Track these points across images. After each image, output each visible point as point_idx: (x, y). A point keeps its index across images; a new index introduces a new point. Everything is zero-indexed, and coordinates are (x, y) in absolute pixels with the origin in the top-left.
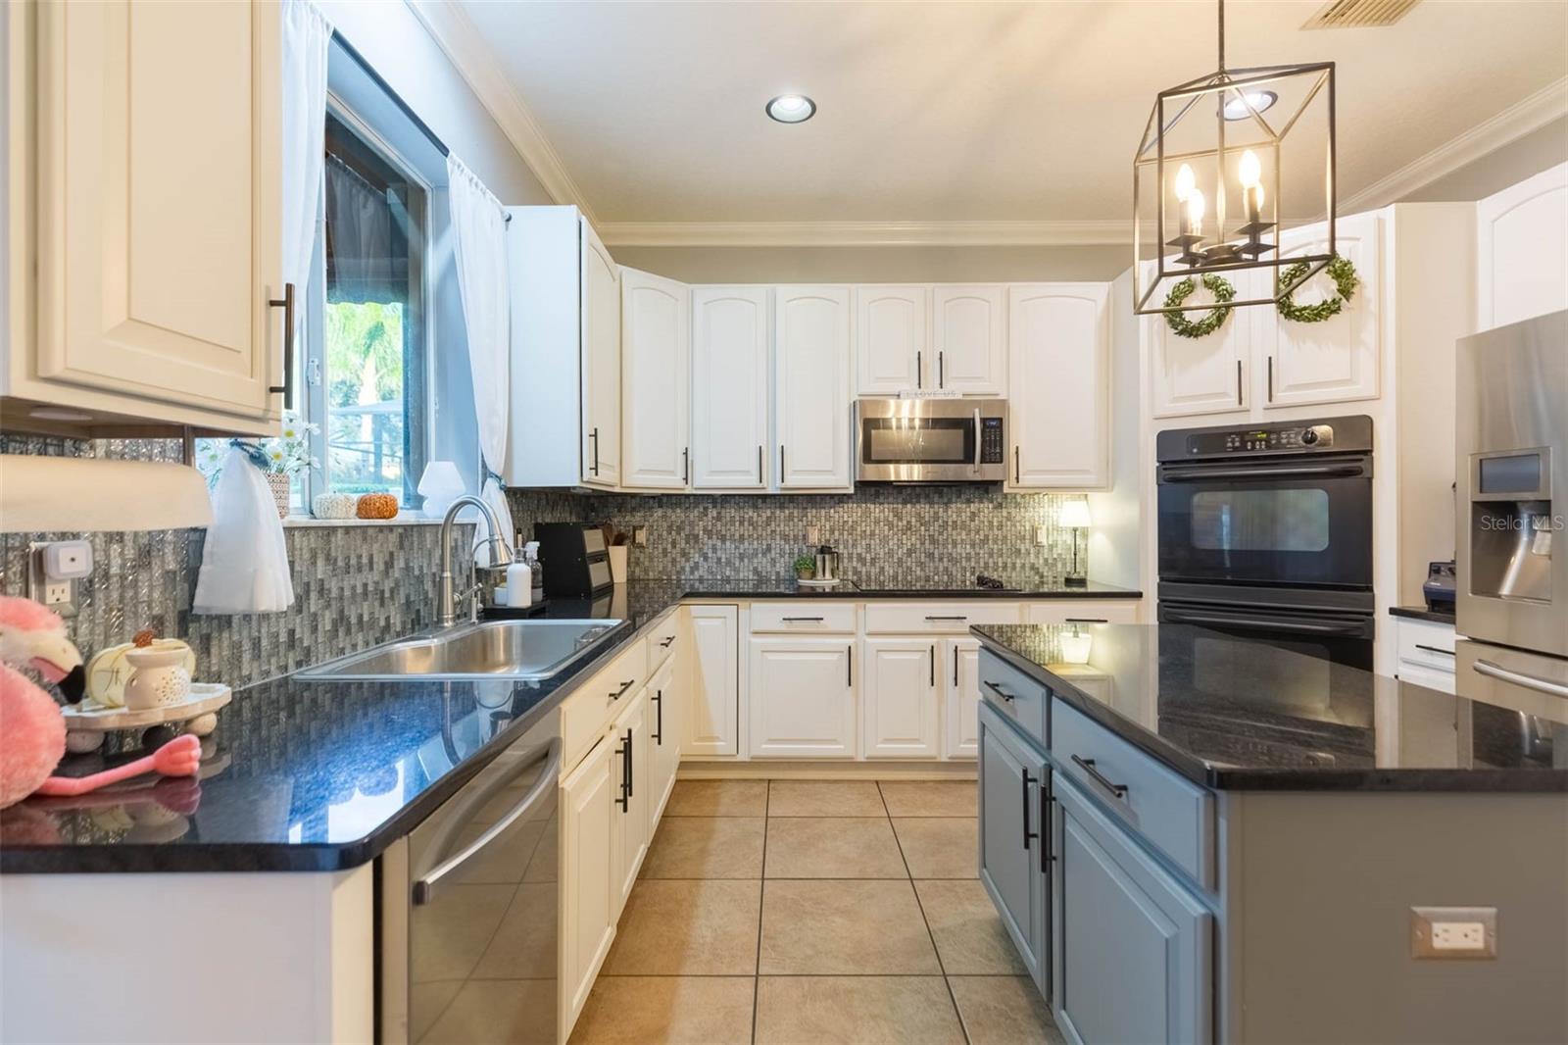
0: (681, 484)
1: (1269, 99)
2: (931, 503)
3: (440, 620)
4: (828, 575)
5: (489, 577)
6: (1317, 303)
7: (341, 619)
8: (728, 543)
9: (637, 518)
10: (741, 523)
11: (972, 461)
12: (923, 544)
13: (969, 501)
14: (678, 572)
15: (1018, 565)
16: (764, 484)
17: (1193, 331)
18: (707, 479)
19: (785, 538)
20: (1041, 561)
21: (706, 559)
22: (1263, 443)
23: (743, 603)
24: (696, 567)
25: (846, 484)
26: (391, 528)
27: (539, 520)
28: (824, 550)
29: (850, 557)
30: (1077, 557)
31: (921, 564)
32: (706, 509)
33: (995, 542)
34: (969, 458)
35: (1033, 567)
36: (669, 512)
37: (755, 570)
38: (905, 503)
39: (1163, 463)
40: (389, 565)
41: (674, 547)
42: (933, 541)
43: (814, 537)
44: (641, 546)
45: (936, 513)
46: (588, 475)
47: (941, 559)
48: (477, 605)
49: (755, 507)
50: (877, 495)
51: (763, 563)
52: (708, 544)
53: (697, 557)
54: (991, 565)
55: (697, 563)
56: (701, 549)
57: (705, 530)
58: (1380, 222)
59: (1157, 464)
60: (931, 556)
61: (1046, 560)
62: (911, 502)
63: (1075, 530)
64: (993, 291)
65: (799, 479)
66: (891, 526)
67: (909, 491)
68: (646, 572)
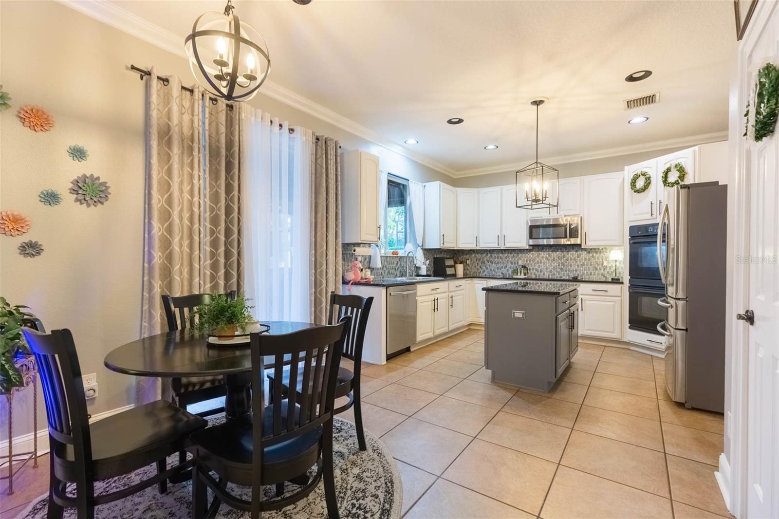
0: (475, 246)
1: (646, 119)
2: (562, 252)
3: (406, 275)
4: (522, 274)
5: (418, 268)
6: (673, 181)
7: (389, 272)
8: (494, 264)
9: (467, 257)
10: (498, 258)
11: (566, 238)
12: (559, 265)
13: (576, 251)
14: (479, 273)
15: (596, 274)
16: (500, 246)
17: (638, 191)
18: (482, 246)
19: (512, 263)
20: (606, 272)
21: (487, 269)
24: (484, 271)
25: (525, 246)
26: (397, 257)
27: (435, 256)
28: (524, 267)
29: (533, 269)
30: (617, 271)
31: (559, 273)
32: (487, 254)
33: (587, 265)
34: (566, 237)
35: (602, 274)
36: (476, 255)
37: (502, 273)
38: (552, 251)
39: (632, 237)
40: (397, 263)
41: (478, 265)
42: (563, 264)
43: (520, 263)
44: (469, 265)
45: (564, 255)
46: (442, 245)
47: (566, 271)
48: (414, 274)
49: (502, 253)
50: (543, 249)
51: (504, 270)
52: (488, 264)
53: (484, 268)
54: (585, 273)
55: (484, 270)
56: (486, 266)
57: (487, 260)
58: (695, 151)
59: (630, 237)
60: (562, 269)
61: (608, 272)
62: (555, 251)
63: (616, 261)
64: (576, 180)
65: (510, 245)
66: (547, 259)
67: (554, 247)
68: (470, 272)
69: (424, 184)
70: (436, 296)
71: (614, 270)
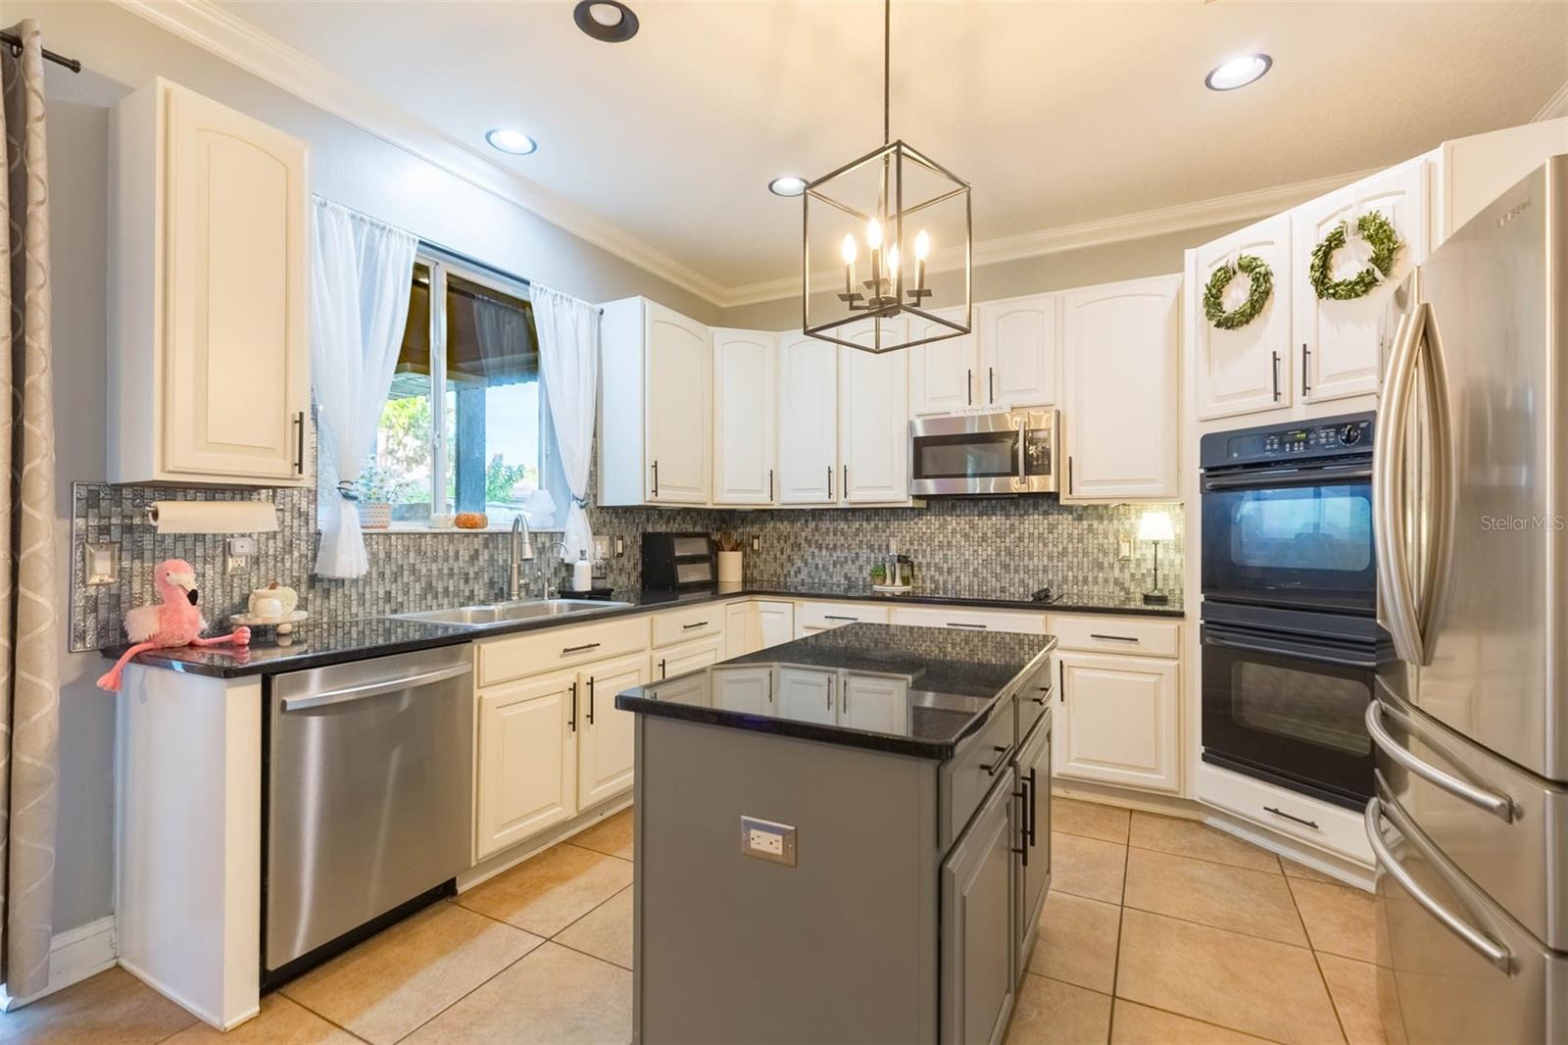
0: (768, 501)
1: (1262, 64)
2: (1007, 516)
4: (898, 581)
6: (1353, 277)
8: (824, 551)
9: (755, 529)
10: (835, 534)
11: (1018, 475)
12: (998, 555)
13: (1046, 513)
14: (785, 576)
15: (1100, 580)
16: (834, 499)
17: (1228, 323)
18: (788, 497)
19: (871, 548)
20: (1127, 575)
21: (806, 564)
22: (1302, 444)
23: (798, 601)
24: (798, 572)
25: (904, 498)
28: (903, 560)
29: (928, 565)
30: (1158, 572)
31: (997, 577)
32: (807, 521)
33: (1075, 554)
34: (1015, 472)
35: (1117, 582)
36: (778, 524)
37: (846, 576)
38: (980, 515)
39: (1209, 469)
40: (475, 555)
41: (782, 553)
42: (1009, 553)
43: (894, 551)
44: (757, 553)
45: (1012, 525)
46: (650, 496)
47: (1017, 571)
48: (551, 590)
49: (846, 519)
50: (954, 508)
51: (851, 569)
52: (808, 551)
53: (799, 563)
54: (1070, 578)
55: (799, 568)
56: (803, 556)
57: (806, 539)
58: (1430, 168)
59: (1202, 471)
60: (1006, 567)
61: (1133, 575)
62: (986, 515)
63: (1156, 544)
64: (1042, 303)
65: (862, 494)
66: (966, 536)
67: (985, 503)
68: (761, 573)
69: (598, 307)
70: (587, 672)
71: (1149, 570)
